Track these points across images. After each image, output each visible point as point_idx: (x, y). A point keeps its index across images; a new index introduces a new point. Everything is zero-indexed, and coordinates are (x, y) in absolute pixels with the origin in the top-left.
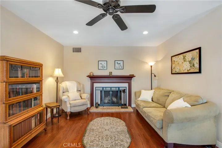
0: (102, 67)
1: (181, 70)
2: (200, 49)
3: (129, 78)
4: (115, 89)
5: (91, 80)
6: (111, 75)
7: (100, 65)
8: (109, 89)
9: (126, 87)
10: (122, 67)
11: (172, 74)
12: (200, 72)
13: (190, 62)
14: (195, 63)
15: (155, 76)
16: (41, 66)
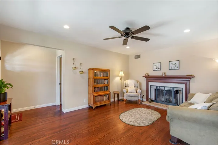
0: (156, 68)
4: (169, 88)
5: (146, 79)
6: (164, 75)
7: (155, 67)
8: (163, 88)
9: (183, 88)
16: (108, 71)
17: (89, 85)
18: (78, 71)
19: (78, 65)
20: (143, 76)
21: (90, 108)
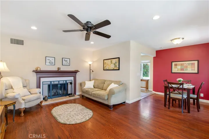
0: (50, 62)
1: (110, 68)
2: (119, 58)
3: (74, 73)
4: (63, 81)
5: (37, 75)
6: (59, 70)
7: (48, 61)
8: (57, 82)
9: (72, 80)
10: (68, 64)
11: (104, 70)
12: (119, 70)
13: (114, 64)
14: (117, 65)
15: (93, 71)
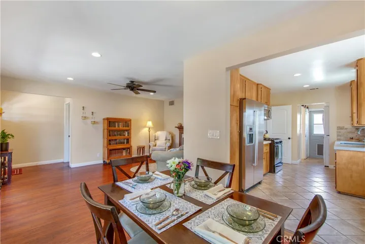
5: (179, 130)
16: (130, 120)
17: (103, 137)
18: (89, 121)
19: (89, 114)
20: (176, 127)
21: (105, 164)
